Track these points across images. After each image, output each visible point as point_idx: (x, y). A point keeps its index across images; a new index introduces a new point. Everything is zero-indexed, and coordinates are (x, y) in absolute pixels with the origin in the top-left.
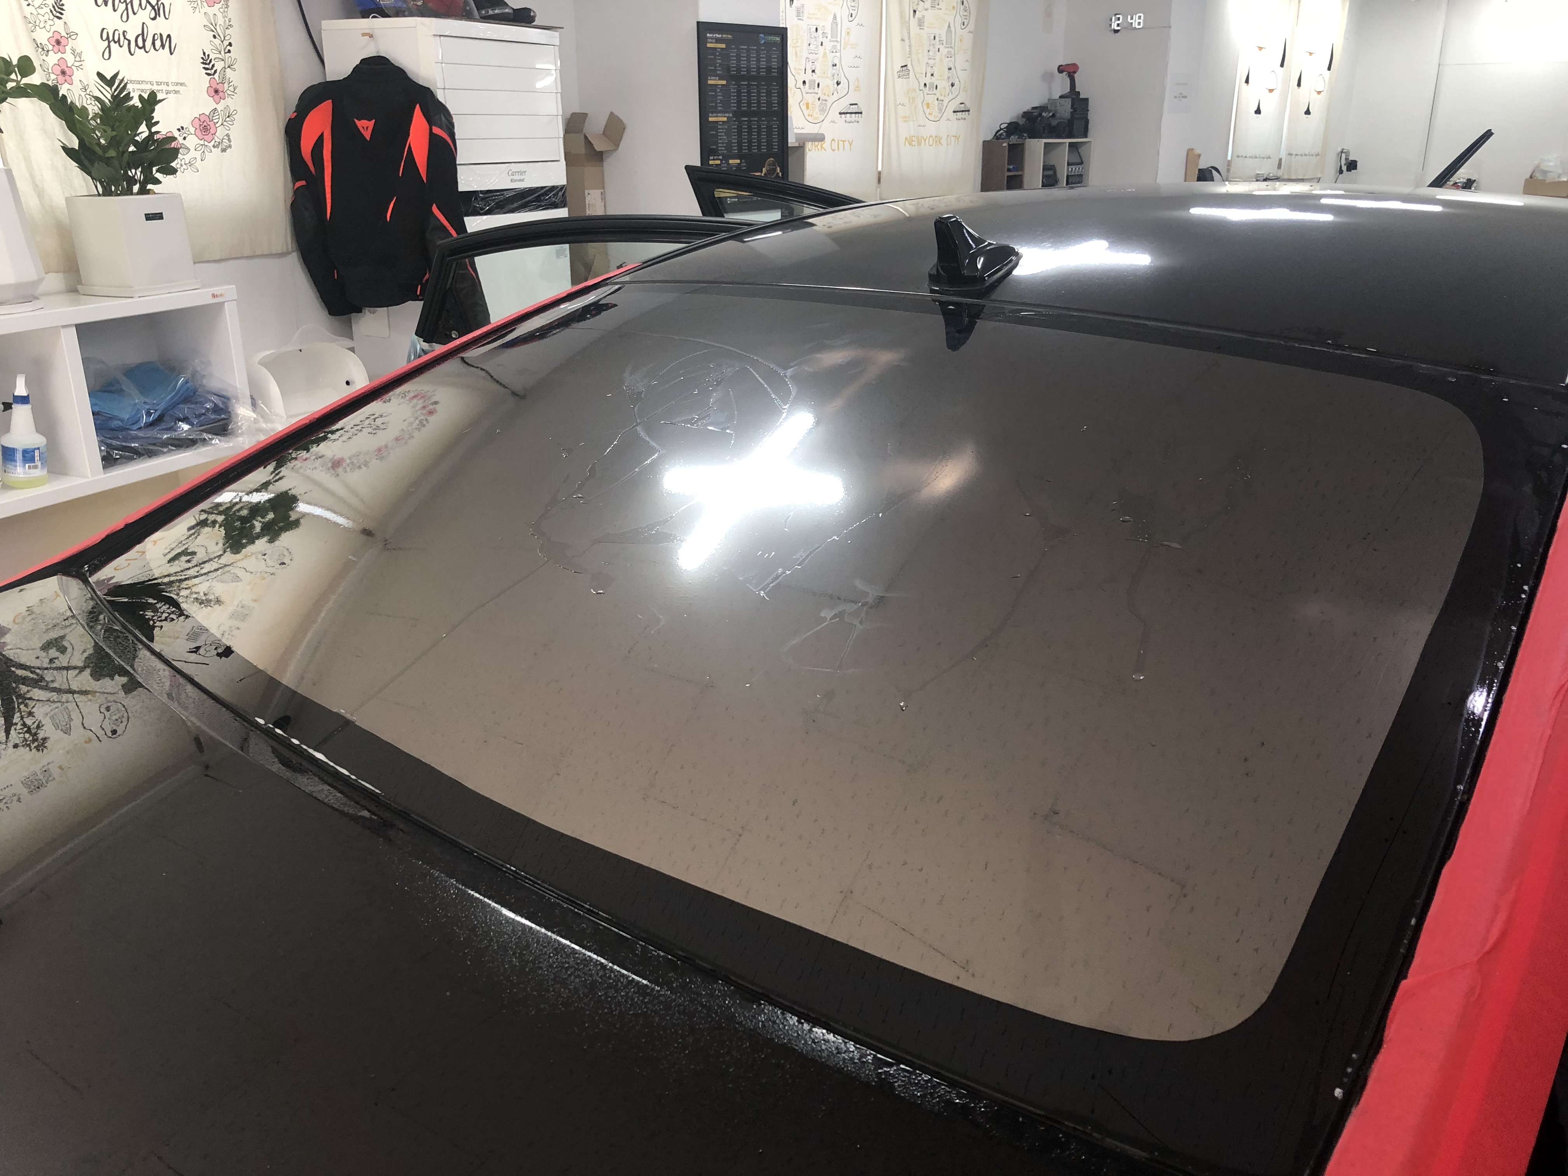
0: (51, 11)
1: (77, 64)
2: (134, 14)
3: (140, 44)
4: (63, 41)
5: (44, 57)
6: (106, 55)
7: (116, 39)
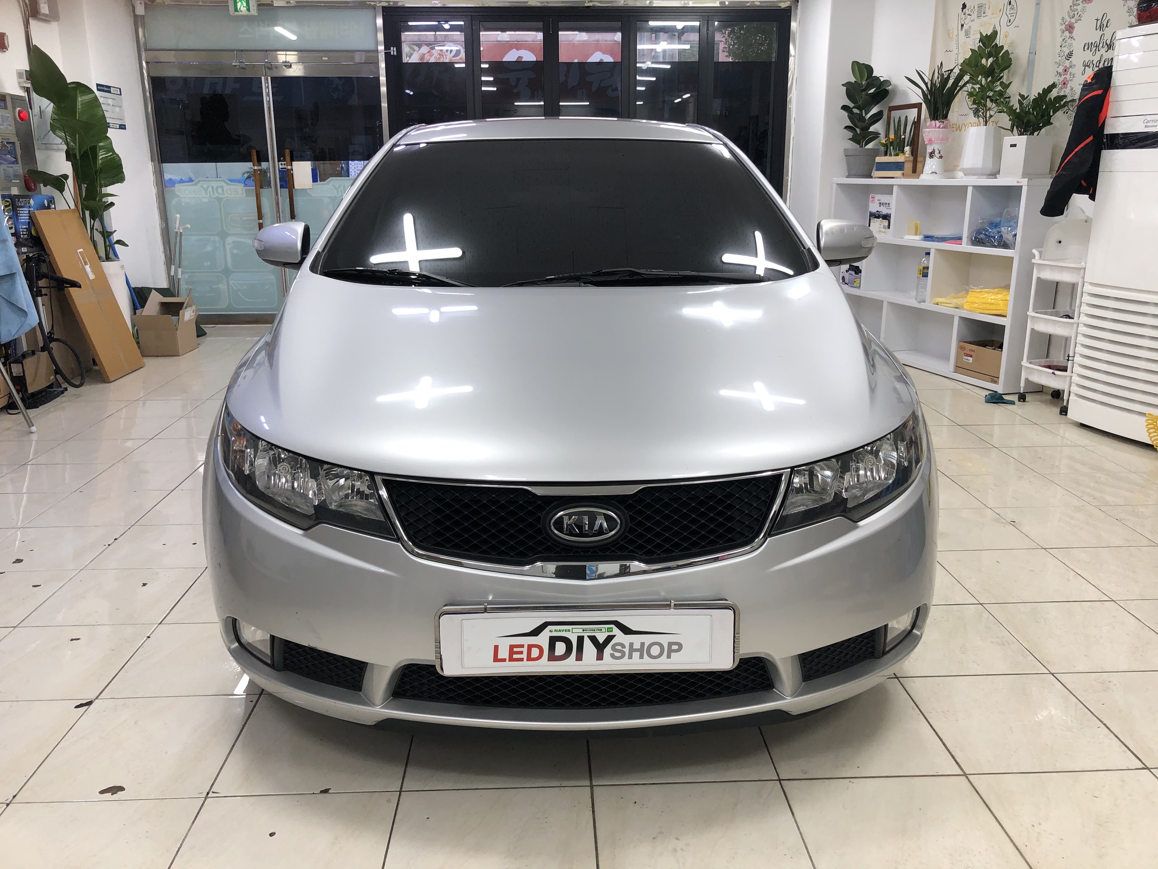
0: (1066, 58)
1: (1071, 79)
2: (1099, 51)
3: (1097, 65)
4: (1067, 70)
5: (1059, 78)
7: (1088, 64)
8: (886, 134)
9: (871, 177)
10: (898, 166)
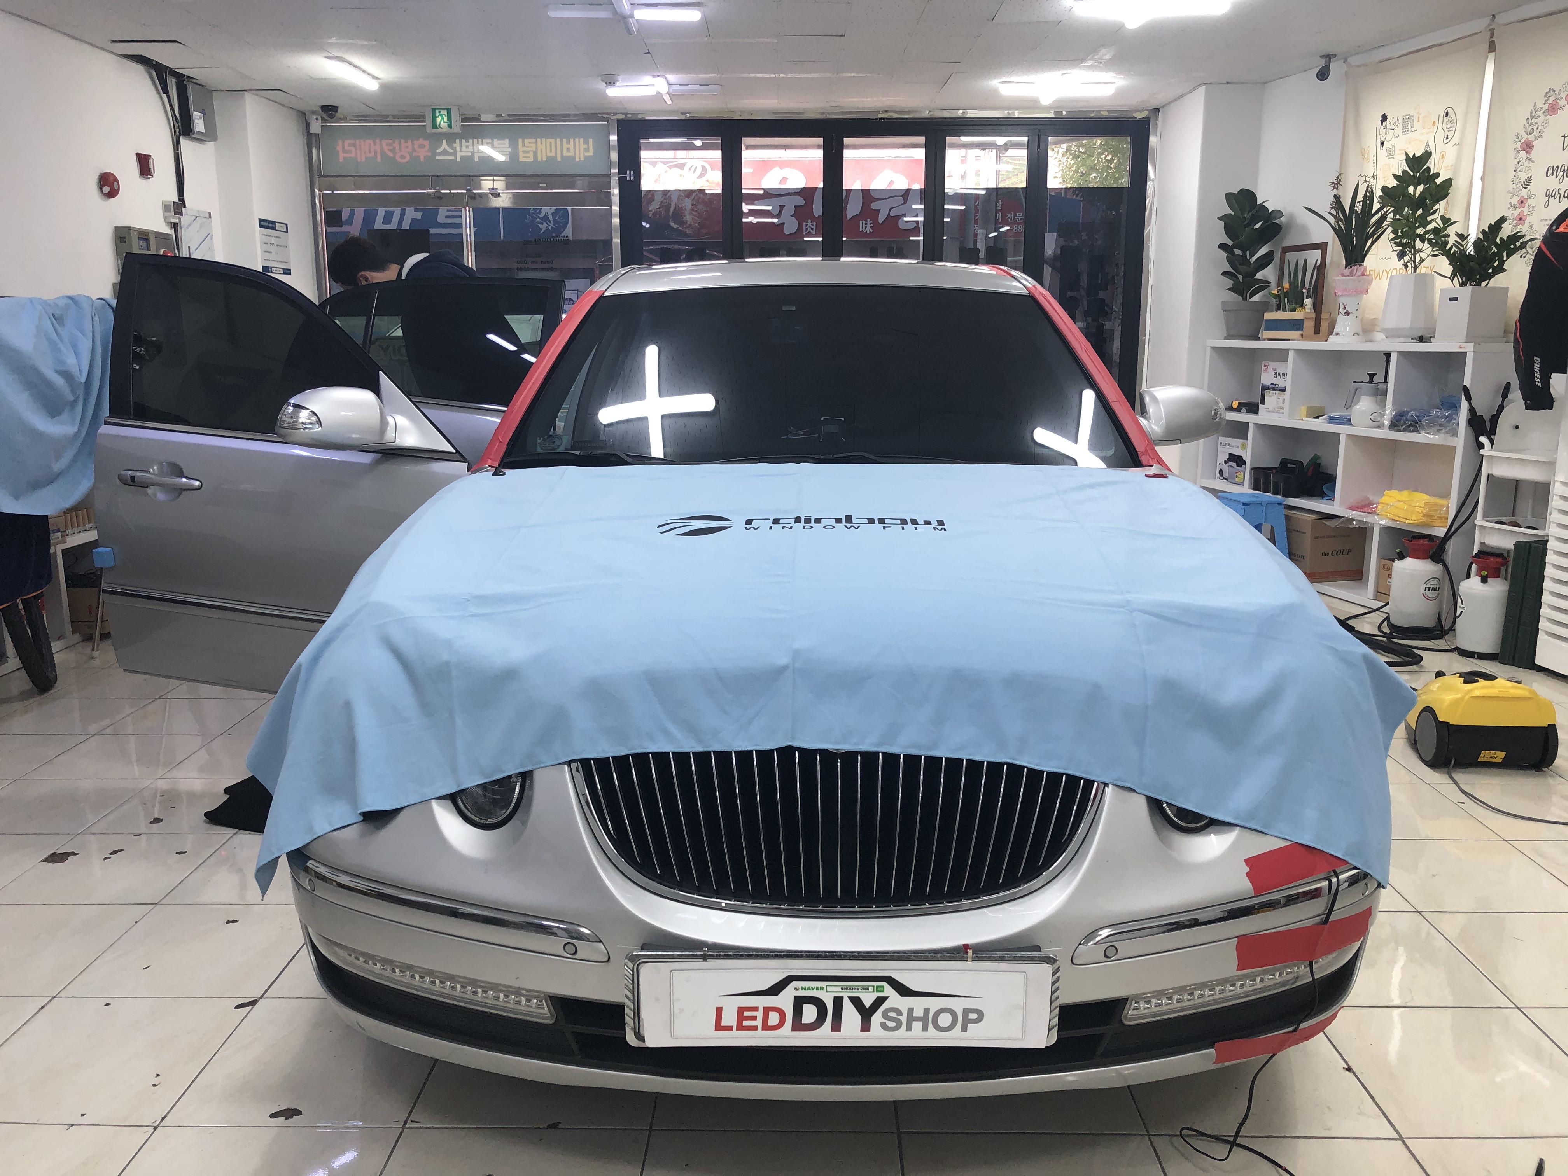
0: (1522, 185)
1: (1530, 213)
3: (1566, 195)
4: (1524, 202)
5: (1513, 212)
6: (1546, 206)
7: (1553, 195)
8: (1279, 283)
9: (1259, 339)
10: (1297, 325)
